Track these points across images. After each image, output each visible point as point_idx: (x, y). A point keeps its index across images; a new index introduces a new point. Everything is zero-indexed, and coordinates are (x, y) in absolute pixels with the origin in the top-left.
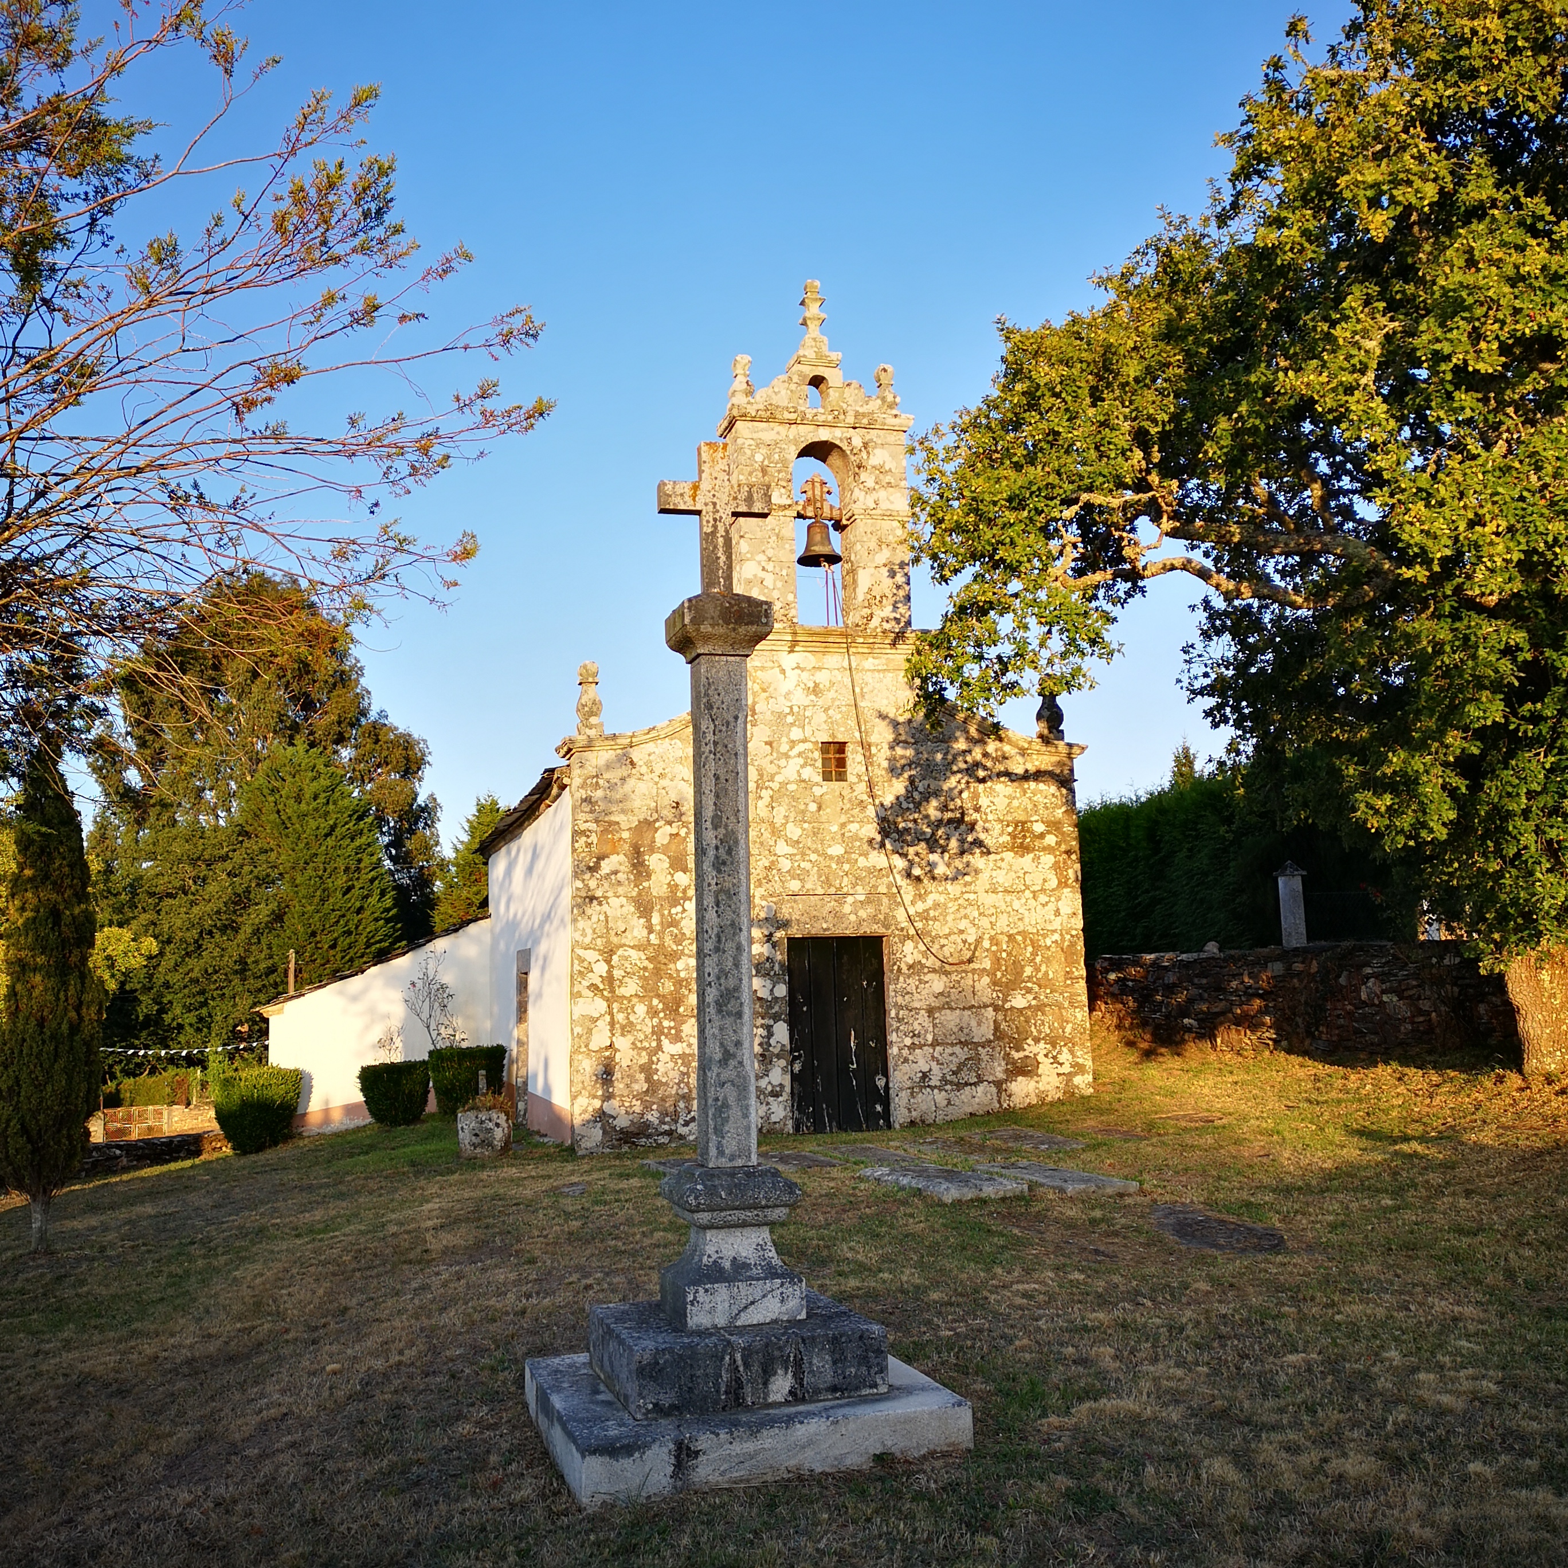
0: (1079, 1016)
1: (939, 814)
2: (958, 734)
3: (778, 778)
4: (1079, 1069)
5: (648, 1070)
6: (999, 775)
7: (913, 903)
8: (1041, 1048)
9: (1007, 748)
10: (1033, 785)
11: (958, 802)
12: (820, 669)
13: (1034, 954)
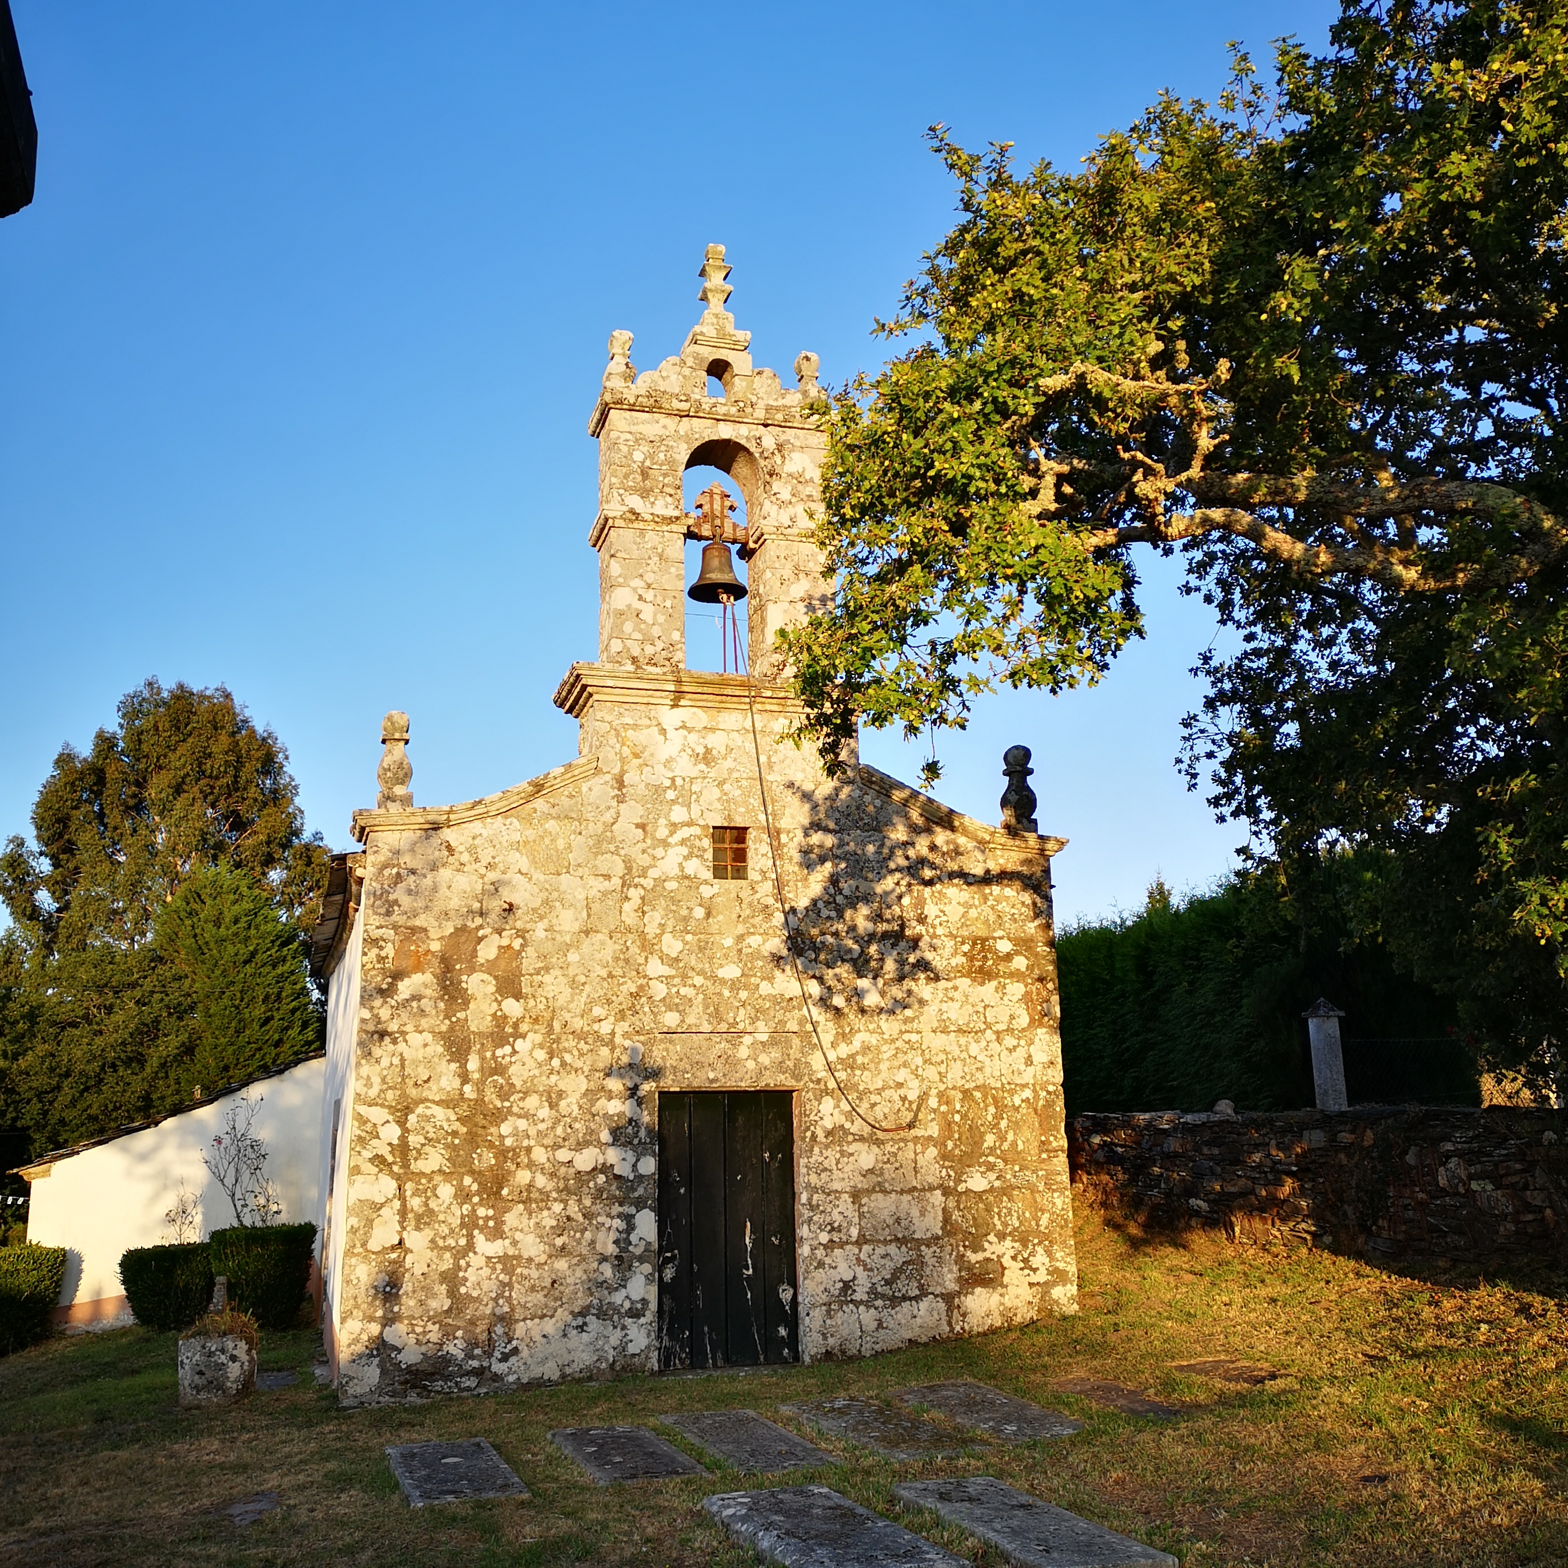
0: (1059, 1202)
1: (870, 926)
2: (896, 819)
3: (653, 873)
4: (1059, 1276)
5: (452, 1279)
6: (952, 875)
7: (834, 1045)
8: (1006, 1249)
9: (962, 840)
10: (996, 889)
11: (896, 909)
12: (713, 730)
13: (999, 1117)
